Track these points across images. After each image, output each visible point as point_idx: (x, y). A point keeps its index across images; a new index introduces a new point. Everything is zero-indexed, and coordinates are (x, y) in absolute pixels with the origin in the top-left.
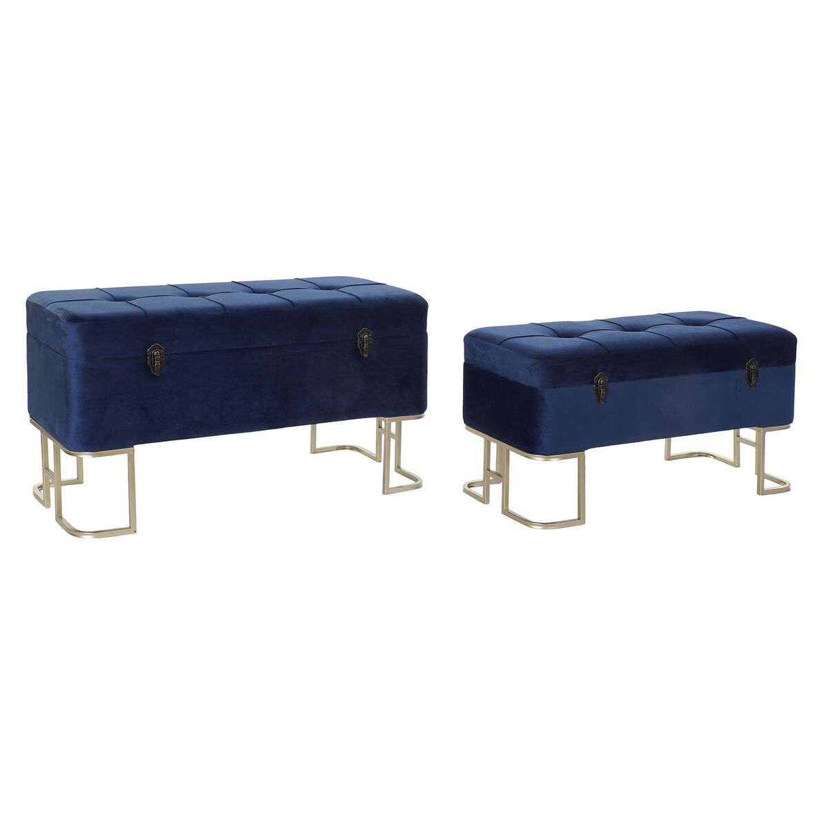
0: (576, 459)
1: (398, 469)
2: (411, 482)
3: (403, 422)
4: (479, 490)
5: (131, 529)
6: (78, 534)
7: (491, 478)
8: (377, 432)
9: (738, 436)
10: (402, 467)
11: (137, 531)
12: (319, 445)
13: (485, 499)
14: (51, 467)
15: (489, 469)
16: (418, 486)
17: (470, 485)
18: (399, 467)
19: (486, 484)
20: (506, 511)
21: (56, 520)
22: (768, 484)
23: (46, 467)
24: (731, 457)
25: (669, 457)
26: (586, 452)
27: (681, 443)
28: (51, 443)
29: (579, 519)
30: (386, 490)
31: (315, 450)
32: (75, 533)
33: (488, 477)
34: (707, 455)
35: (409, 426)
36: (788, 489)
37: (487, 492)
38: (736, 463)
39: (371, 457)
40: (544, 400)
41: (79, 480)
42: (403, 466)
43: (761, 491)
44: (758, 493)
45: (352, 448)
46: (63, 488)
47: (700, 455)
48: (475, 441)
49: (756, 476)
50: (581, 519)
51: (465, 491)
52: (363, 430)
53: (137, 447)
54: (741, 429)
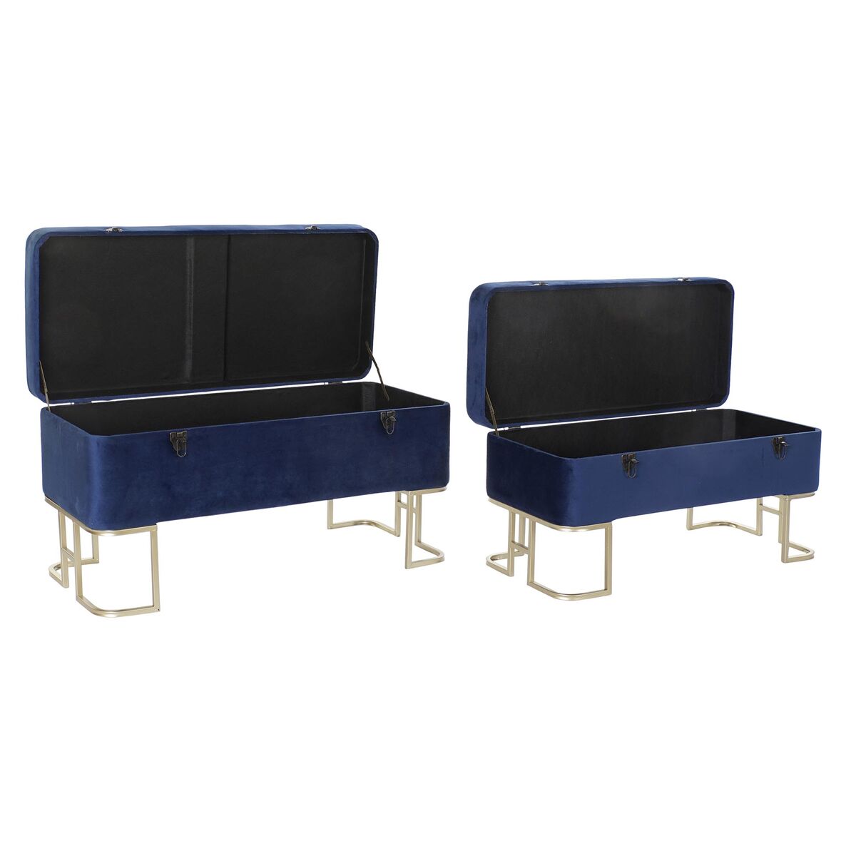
0: (604, 530)
1: (419, 542)
2: (433, 556)
3: (423, 496)
4: (503, 563)
5: (155, 607)
6: (99, 612)
7: (516, 550)
8: (396, 506)
9: (761, 505)
10: (422, 541)
11: (161, 609)
12: (335, 521)
13: (509, 572)
14: (70, 545)
15: (513, 542)
16: (441, 560)
17: (493, 558)
18: (419, 541)
19: (510, 556)
20: (531, 583)
21: (77, 600)
22: (793, 553)
23: (64, 547)
24: (753, 526)
25: (691, 527)
26: (614, 522)
27: (703, 513)
28: (69, 522)
29: (605, 590)
30: (409, 564)
31: (331, 526)
32: (97, 611)
33: (513, 550)
34: (729, 524)
35: (430, 499)
36: (811, 557)
37: (511, 564)
38: (759, 532)
39: (389, 531)
40: (572, 470)
41: (94, 560)
42: (424, 540)
43: (785, 559)
44: (783, 561)
45: (370, 523)
46: (84, 567)
47: (722, 524)
48: (500, 514)
49: (781, 545)
50: (607, 589)
51: (488, 564)
52: (380, 504)
53: (160, 525)
54: (764, 498)
